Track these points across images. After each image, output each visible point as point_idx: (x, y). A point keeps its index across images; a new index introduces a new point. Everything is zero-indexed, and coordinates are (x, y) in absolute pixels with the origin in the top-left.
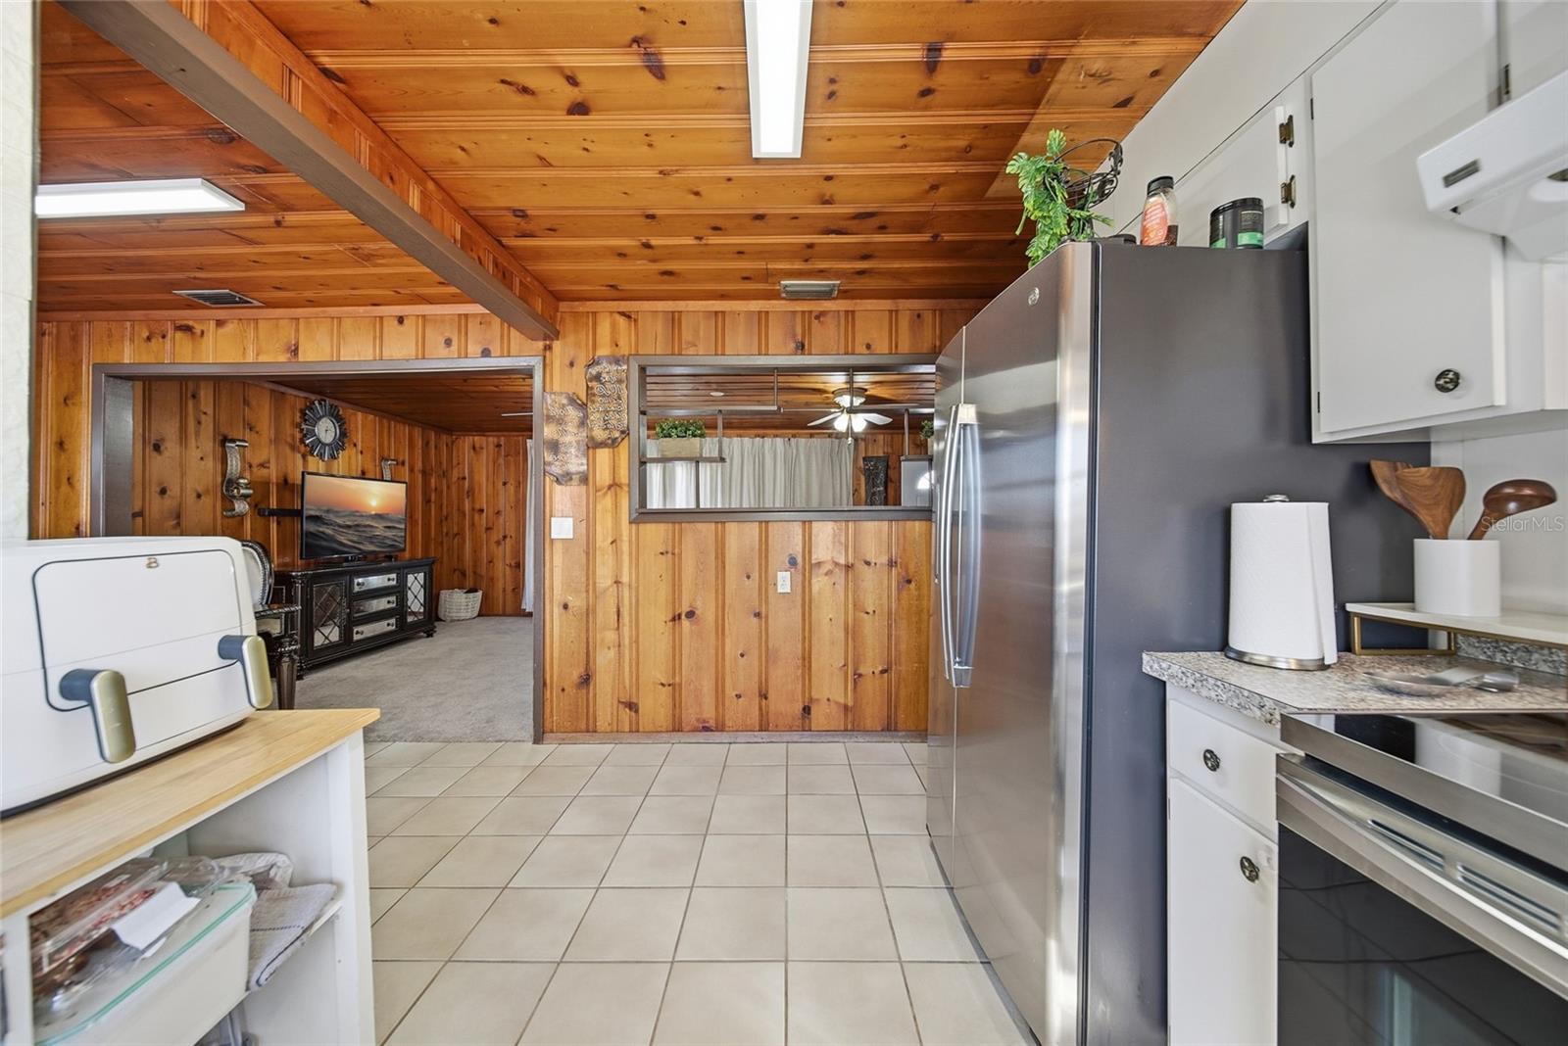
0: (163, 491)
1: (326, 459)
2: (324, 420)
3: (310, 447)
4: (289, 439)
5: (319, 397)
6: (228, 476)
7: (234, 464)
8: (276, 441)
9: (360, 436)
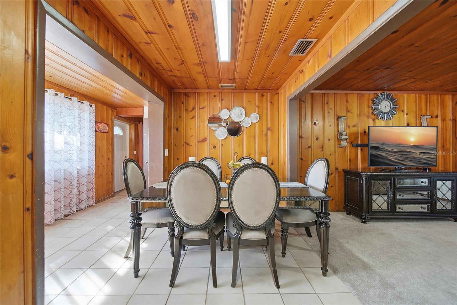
0: (317, 139)
1: (385, 120)
2: (384, 101)
3: (376, 114)
4: (366, 113)
5: (381, 92)
6: (339, 132)
7: (342, 127)
8: (360, 115)
9: (406, 106)
